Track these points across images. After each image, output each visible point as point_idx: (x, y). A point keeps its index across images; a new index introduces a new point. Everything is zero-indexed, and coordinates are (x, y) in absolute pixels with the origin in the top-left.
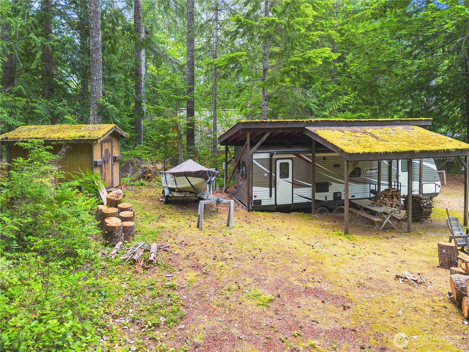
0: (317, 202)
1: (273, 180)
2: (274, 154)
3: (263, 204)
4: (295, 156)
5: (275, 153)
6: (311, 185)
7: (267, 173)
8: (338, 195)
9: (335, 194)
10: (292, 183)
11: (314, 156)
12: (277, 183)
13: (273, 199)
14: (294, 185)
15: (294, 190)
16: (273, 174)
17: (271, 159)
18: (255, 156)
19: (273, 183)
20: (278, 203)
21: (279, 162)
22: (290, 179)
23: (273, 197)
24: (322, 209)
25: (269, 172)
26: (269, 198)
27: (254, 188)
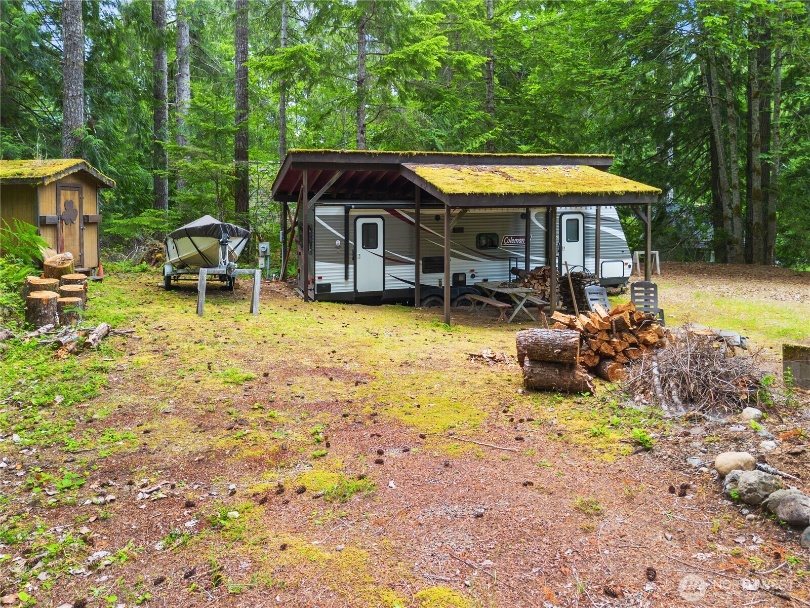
0: (424, 288)
1: (351, 252)
2: (351, 208)
3: (334, 290)
4: (387, 213)
5: (353, 206)
6: (414, 260)
7: (340, 239)
8: (461, 278)
9: (456, 276)
10: (384, 257)
11: (418, 212)
12: (358, 256)
13: (351, 282)
14: (387, 261)
15: (387, 268)
16: (350, 242)
17: (347, 217)
18: (320, 211)
19: (351, 256)
20: (360, 290)
21: (360, 222)
22: (379, 250)
23: (351, 279)
24: (434, 301)
25: (344, 238)
26: (344, 280)
27: (317, 263)
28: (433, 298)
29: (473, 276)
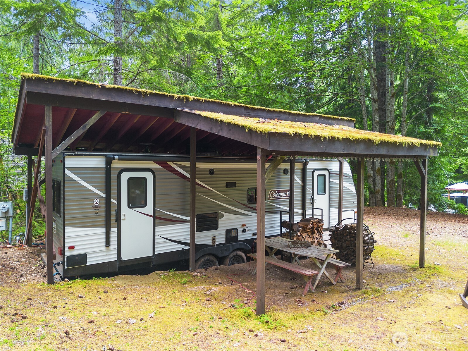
0: (199, 247)
1: (113, 213)
2: (114, 159)
3: (90, 261)
4: (158, 166)
5: (117, 157)
6: (188, 218)
7: (100, 197)
8: (233, 234)
9: (228, 231)
10: (154, 217)
11: (193, 166)
12: (122, 217)
13: (113, 250)
14: (157, 221)
15: (158, 229)
16: (112, 200)
17: (108, 170)
18: (71, 162)
19: (113, 218)
20: (125, 256)
21: (125, 177)
22: (149, 209)
23: (114, 246)
24: (208, 260)
25: (104, 196)
26: (104, 248)
27: (67, 230)
28: (207, 257)
29: (244, 231)
